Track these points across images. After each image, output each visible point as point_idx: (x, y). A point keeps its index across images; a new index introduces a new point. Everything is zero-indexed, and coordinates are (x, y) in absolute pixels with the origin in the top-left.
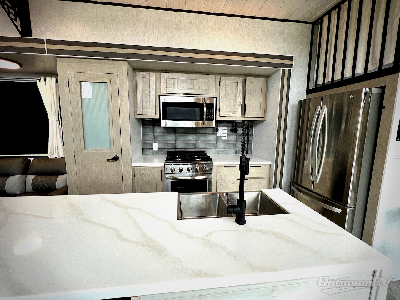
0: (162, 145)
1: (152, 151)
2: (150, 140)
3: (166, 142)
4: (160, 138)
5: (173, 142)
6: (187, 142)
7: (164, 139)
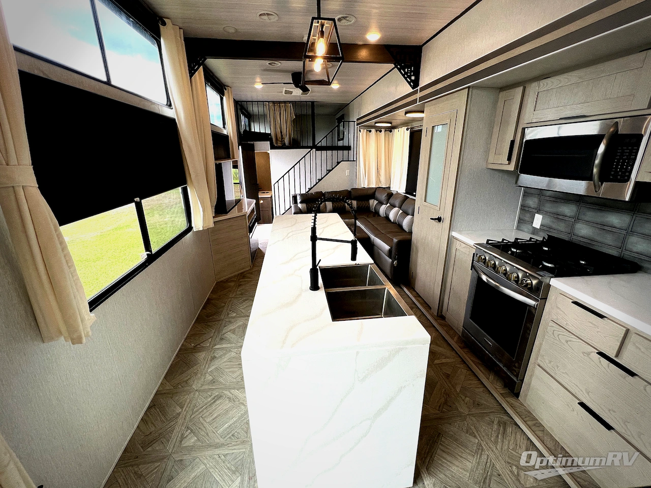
0: (548, 221)
1: (530, 227)
2: (532, 206)
3: (557, 216)
4: (548, 207)
5: (570, 219)
6: (603, 227)
7: (554, 210)
